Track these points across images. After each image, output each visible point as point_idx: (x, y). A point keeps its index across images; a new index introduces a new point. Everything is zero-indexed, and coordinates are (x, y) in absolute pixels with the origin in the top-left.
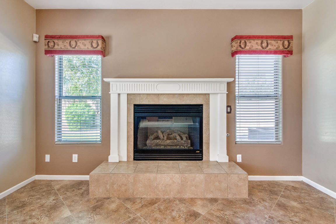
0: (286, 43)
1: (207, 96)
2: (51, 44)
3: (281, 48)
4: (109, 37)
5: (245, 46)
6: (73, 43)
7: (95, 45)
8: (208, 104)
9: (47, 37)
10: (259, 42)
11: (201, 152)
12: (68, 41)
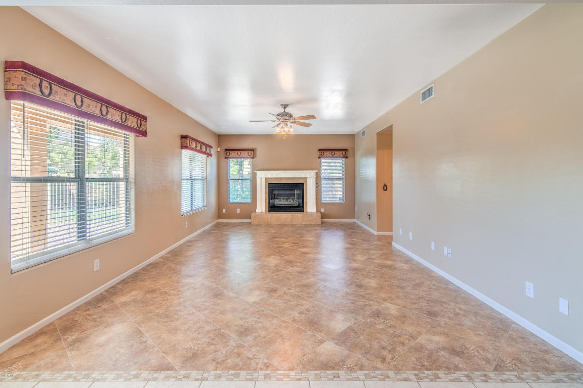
0: (344, 152)
1: (306, 179)
2: (228, 154)
3: (341, 155)
4: (256, 149)
5: (324, 154)
6: (239, 153)
7: (250, 154)
8: (306, 182)
9: (226, 150)
10: (331, 152)
11: (303, 207)
12: (236, 152)
